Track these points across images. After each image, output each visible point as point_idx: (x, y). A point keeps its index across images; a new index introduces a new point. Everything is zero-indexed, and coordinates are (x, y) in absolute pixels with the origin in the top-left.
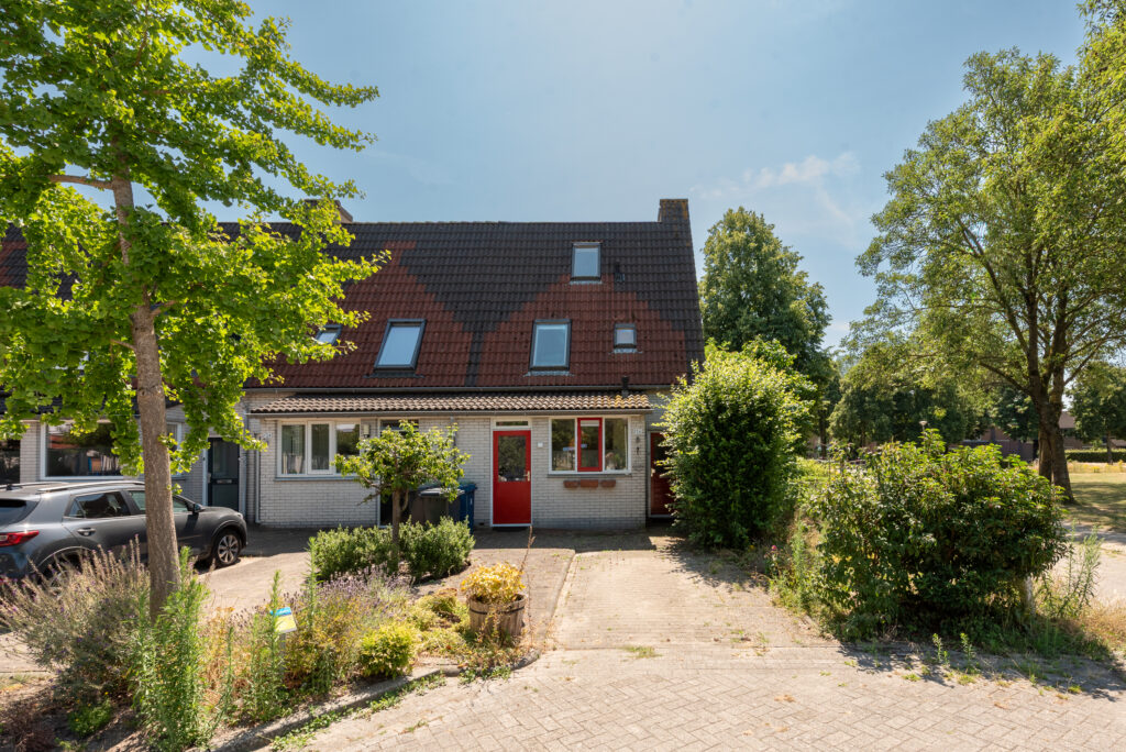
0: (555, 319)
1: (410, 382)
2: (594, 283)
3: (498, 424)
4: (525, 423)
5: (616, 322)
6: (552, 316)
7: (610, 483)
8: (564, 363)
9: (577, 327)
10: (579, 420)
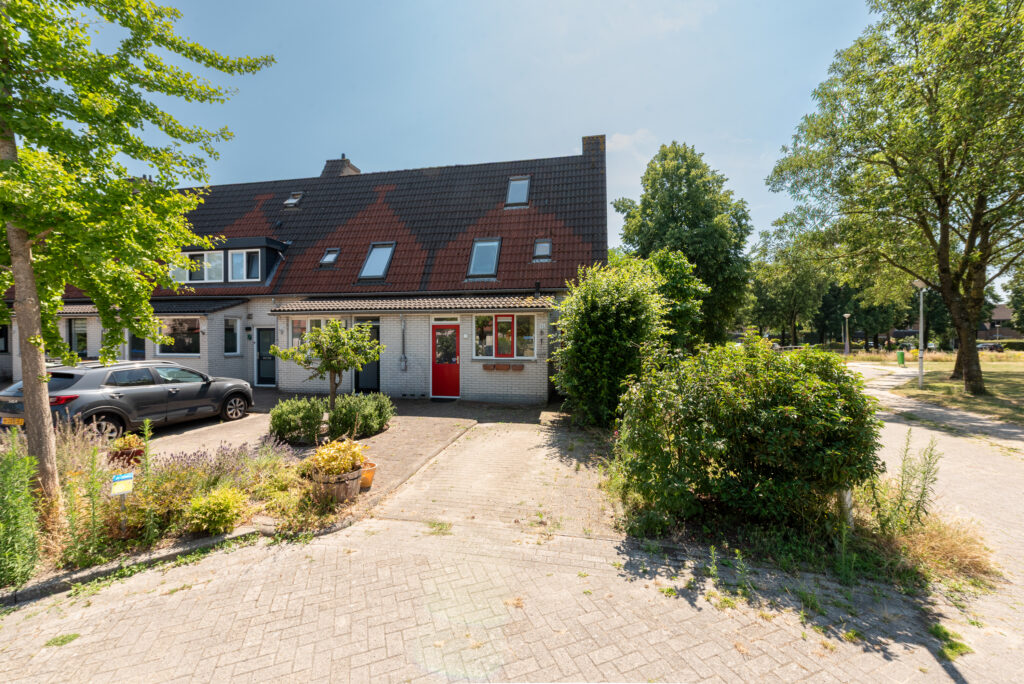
0: (490, 238)
1: (382, 288)
2: (522, 207)
3: (436, 319)
4: (456, 319)
5: (537, 238)
6: (487, 235)
7: (519, 368)
8: (492, 272)
9: (506, 243)
10: (496, 316)
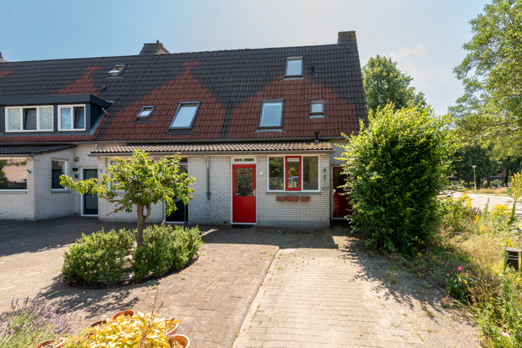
0: (274, 100)
1: (190, 136)
2: (298, 79)
3: (236, 160)
4: (252, 160)
5: (311, 100)
6: (273, 98)
7: (306, 199)
8: (279, 124)
9: (288, 103)
10: (286, 157)
